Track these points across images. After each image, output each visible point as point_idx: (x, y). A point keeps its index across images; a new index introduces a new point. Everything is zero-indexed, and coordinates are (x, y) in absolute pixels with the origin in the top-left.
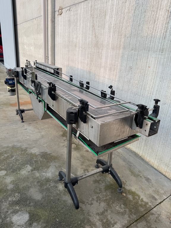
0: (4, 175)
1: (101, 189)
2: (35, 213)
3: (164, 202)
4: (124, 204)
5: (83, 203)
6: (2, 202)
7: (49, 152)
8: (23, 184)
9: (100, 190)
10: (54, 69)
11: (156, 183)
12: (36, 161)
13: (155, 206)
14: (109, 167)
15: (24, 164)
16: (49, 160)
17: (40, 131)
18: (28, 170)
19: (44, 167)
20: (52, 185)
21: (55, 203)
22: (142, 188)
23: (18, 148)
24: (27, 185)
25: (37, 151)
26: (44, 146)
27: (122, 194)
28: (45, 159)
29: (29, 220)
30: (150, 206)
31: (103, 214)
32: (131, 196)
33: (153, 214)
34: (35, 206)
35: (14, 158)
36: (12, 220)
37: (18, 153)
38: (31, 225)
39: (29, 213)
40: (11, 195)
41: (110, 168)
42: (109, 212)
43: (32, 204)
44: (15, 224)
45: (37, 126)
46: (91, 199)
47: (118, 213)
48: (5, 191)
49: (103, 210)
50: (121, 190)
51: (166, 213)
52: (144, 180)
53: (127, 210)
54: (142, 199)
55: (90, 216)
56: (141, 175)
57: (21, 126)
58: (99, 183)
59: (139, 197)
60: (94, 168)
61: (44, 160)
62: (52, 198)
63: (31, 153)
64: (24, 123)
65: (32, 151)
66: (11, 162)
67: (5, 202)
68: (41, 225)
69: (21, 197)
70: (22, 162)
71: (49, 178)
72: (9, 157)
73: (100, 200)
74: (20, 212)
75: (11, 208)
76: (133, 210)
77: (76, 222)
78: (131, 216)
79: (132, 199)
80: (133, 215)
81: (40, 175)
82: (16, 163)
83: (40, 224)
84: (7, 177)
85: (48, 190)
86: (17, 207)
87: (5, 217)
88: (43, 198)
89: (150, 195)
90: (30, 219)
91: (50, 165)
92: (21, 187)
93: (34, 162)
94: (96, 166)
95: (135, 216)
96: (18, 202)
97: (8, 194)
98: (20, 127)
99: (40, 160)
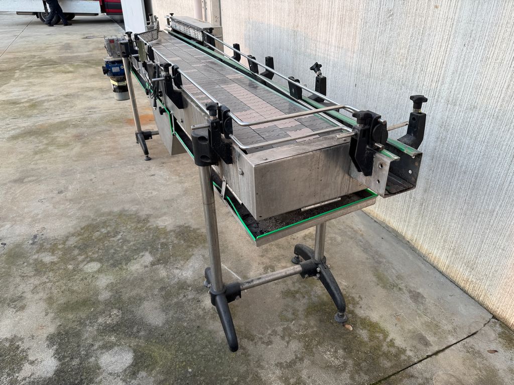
0: (96, 272)
1: (298, 311)
2: (147, 352)
3: (447, 351)
4: (344, 349)
5: (251, 338)
6: (86, 325)
7: (194, 226)
8: (131, 290)
9: (293, 314)
10: (202, 32)
11: (436, 305)
12: (164, 245)
13: (421, 358)
14: (317, 265)
15: (137, 251)
16: (192, 243)
17: (182, 179)
18: (144, 262)
19: (180, 258)
20: (190, 297)
21: (190, 335)
22: (397, 316)
23: (131, 215)
24: (137, 295)
25: (169, 222)
26: (185, 213)
27: (344, 326)
28: (184, 240)
29: (132, 365)
30: (409, 357)
31: (290, 366)
32: (366, 331)
33: (412, 376)
34: (147, 339)
35: (119, 237)
36: (99, 362)
37: (129, 227)
38: (134, 374)
39: (135, 351)
40: (104, 313)
41: (320, 266)
42: (307, 362)
43: (142, 333)
44: (104, 371)
45: (178, 168)
46: (269, 332)
47: (328, 366)
48: (94, 303)
49: (294, 358)
50: (342, 316)
51: (445, 377)
52: (406, 297)
53: (350, 362)
54: (391, 341)
55: (262, 368)
56: (402, 286)
57: (144, 169)
58: (294, 297)
59: (386, 335)
60: (289, 265)
61: (182, 242)
62: (185, 324)
63: (157, 227)
64: (151, 161)
65: (158, 222)
66: (112, 246)
67: (91, 326)
68: (154, 377)
69: (122, 317)
70: (134, 245)
71: (185, 282)
72: (109, 235)
73: (290, 335)
74: (116, 348)
75: (100, 338)
76: (364, 364)
77: (229, 377)
78: (357, 377)
79: (366, 339)
80: (362, 374)
81: (167, 275)
82: (121, 247)
83: (153, 375)
84: (101, 276)
85: (180, 305)
86: (113, 338)
87: (86, 355)
88: (167, 322)
89: (414, 332)
90: (134, 364)
91: (193, 254)
92: (125, 297)
93: (159, 247)
94: (294, 261)
95: (366, 378)
96: (115, 328)
97: (99, 309)
98: (141, 169)
99: (172, 242)
